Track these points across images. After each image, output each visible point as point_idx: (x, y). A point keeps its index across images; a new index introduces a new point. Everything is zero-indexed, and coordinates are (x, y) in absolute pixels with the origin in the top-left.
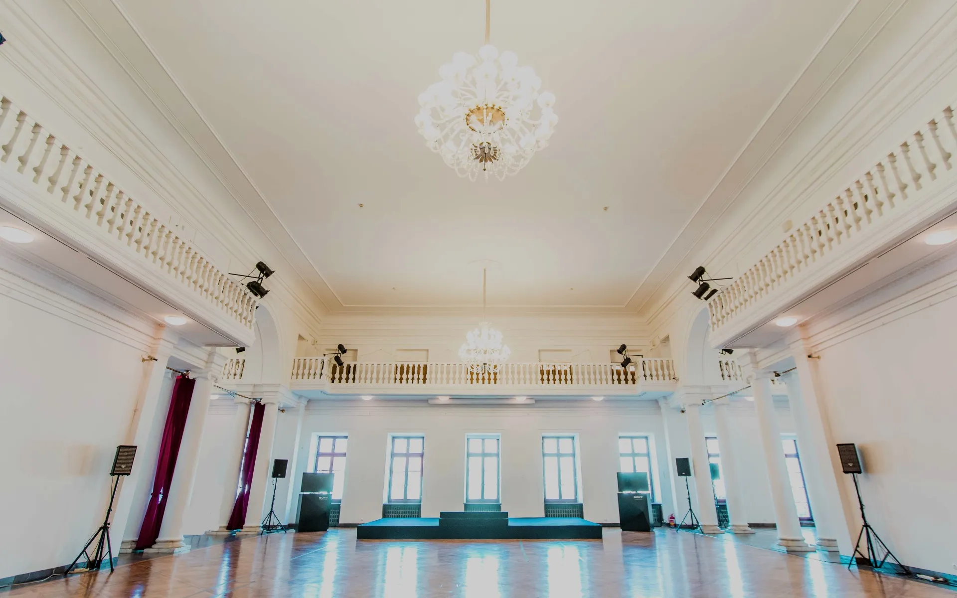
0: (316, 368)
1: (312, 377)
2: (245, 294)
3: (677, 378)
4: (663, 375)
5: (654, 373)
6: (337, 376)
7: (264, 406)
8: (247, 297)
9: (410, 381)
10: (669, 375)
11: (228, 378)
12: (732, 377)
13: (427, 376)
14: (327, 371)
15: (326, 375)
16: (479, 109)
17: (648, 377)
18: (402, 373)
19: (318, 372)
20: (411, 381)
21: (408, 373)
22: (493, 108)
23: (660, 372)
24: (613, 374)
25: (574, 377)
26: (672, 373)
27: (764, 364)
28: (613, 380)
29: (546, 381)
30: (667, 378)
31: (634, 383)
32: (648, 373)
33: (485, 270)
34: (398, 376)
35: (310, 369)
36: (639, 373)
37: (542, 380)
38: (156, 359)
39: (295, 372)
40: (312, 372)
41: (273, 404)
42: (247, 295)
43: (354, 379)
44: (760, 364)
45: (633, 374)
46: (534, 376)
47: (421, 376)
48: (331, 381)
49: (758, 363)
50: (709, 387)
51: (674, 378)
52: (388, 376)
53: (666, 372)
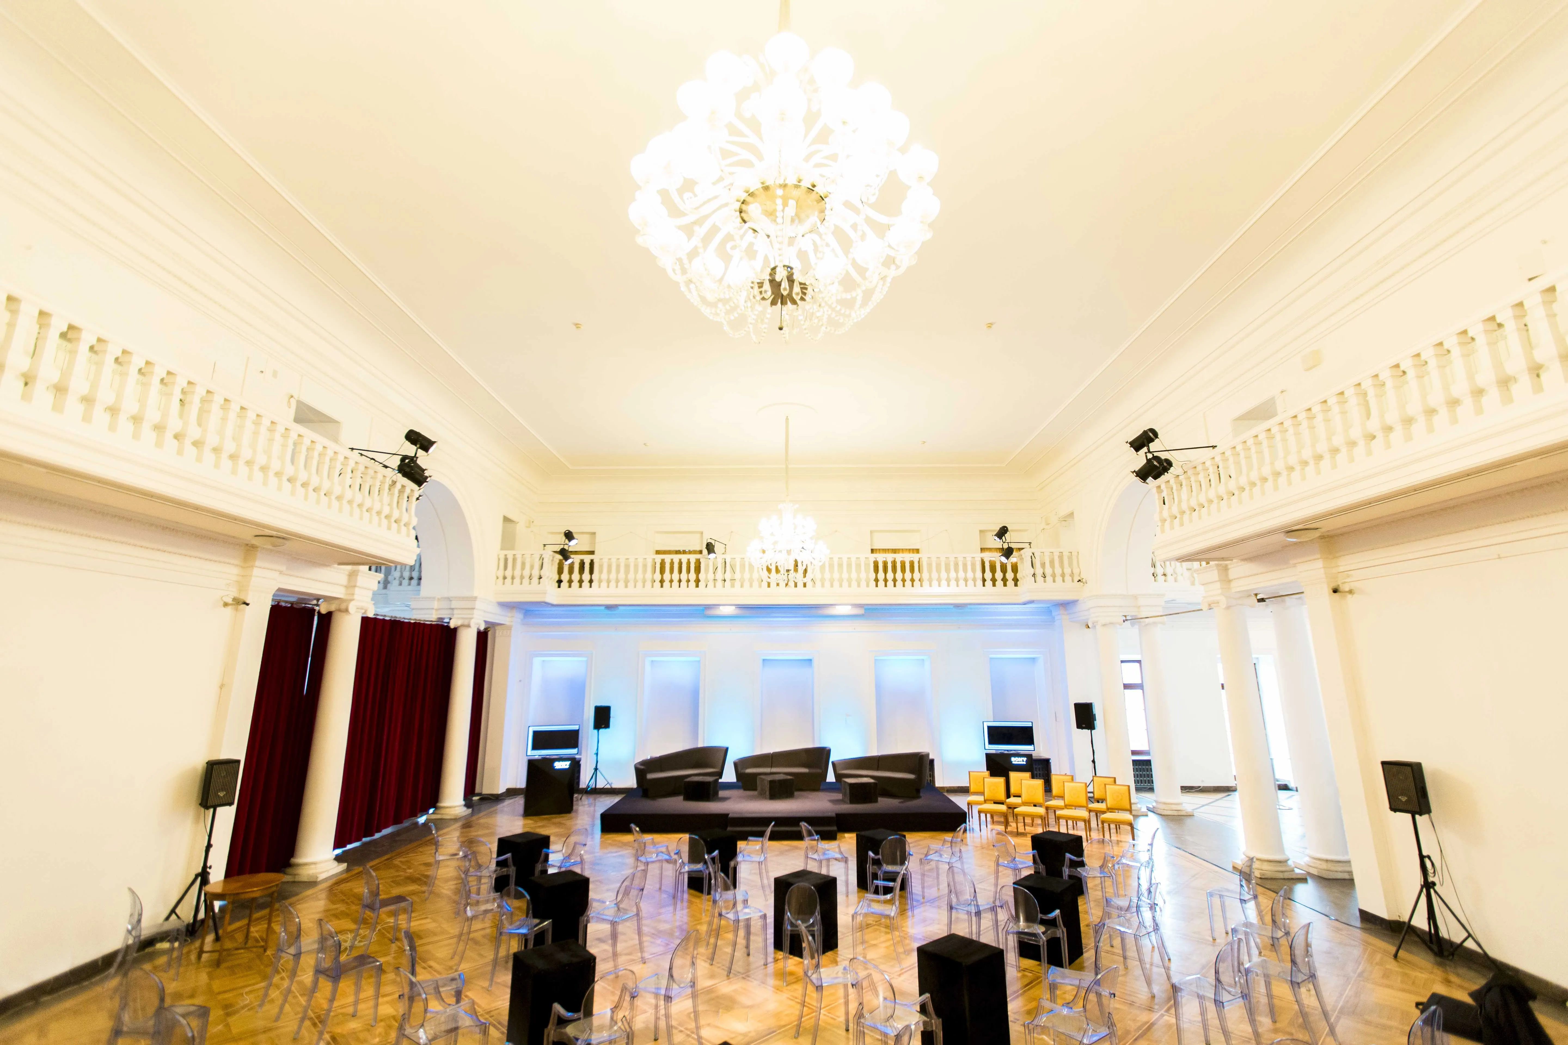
0: (532, 567)
1: (526, 581)
2: (394, 483)
3: (1084, 581)
4: (1063, 575)
5: (1048, 571)
6: (565, 577)
7: (455, 630)
8: (398, 486)
9: (675, 583)
10: (1072, 575)
11: (400, 584)
12: (1169, 577)
13: (701, 576)
14: (550, 572)
15: (548, 577)
16: (766, 188)
17: (1039, 578)
18: (662, 571)
19: (536, 573)
20: (678, 584)
21: (672, 571)
22: (797, 187)
23: (1058, 571)
24: (984, 571)
25: (925, 575)
26: (1076, 571)
27: (1240, 586)
28: (984, 580)
29: (881, 583)
30: (1068, 578)
31: (1016, 585)
32: (1039, 571)
33: (787, 419)
34: (658, 576)
35: (523, 568)
36: (1025, 571)
37: (877, 580)
38: (248, 602)
39: (501, 573)
40: (526, 573)
41: (469, 626)
42: (397, 483)
43: (591, 581)
44: (1233, 584)
45: (1015, 569)
46: (863, 575)
47: (693, 576)
48: (557, 584)
49: (1230, 581)
50: (1135, 597)
51: (1079, 581)
52: (642, 577)
53: (1067, 571)
